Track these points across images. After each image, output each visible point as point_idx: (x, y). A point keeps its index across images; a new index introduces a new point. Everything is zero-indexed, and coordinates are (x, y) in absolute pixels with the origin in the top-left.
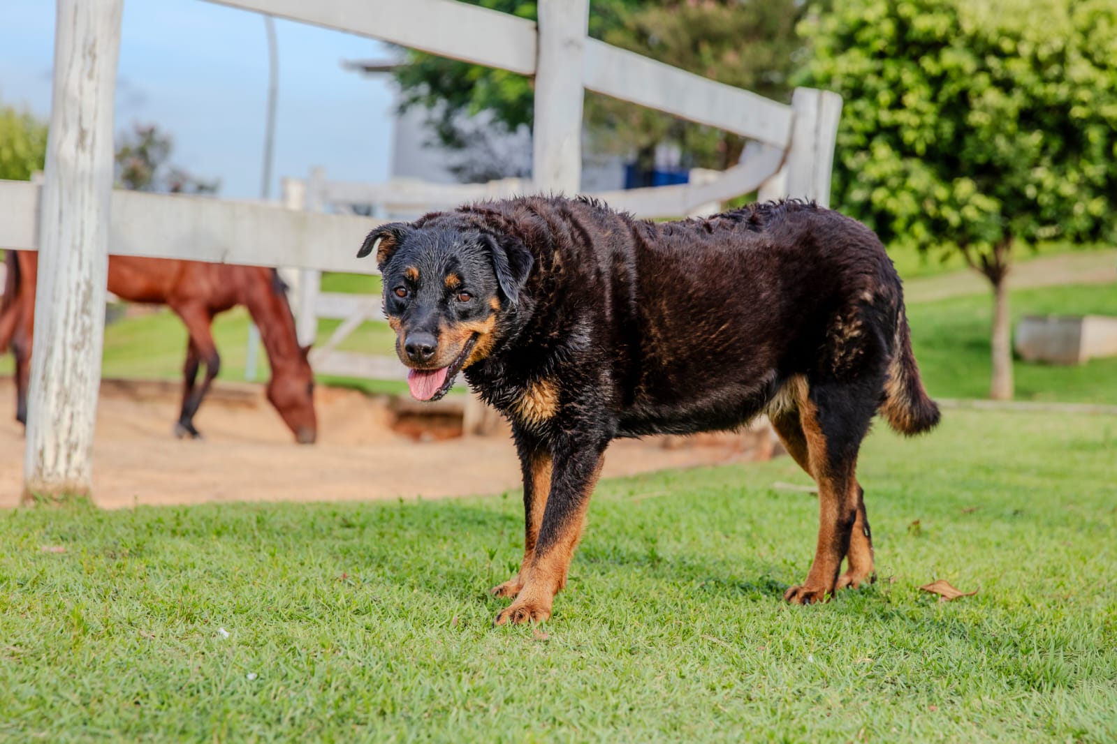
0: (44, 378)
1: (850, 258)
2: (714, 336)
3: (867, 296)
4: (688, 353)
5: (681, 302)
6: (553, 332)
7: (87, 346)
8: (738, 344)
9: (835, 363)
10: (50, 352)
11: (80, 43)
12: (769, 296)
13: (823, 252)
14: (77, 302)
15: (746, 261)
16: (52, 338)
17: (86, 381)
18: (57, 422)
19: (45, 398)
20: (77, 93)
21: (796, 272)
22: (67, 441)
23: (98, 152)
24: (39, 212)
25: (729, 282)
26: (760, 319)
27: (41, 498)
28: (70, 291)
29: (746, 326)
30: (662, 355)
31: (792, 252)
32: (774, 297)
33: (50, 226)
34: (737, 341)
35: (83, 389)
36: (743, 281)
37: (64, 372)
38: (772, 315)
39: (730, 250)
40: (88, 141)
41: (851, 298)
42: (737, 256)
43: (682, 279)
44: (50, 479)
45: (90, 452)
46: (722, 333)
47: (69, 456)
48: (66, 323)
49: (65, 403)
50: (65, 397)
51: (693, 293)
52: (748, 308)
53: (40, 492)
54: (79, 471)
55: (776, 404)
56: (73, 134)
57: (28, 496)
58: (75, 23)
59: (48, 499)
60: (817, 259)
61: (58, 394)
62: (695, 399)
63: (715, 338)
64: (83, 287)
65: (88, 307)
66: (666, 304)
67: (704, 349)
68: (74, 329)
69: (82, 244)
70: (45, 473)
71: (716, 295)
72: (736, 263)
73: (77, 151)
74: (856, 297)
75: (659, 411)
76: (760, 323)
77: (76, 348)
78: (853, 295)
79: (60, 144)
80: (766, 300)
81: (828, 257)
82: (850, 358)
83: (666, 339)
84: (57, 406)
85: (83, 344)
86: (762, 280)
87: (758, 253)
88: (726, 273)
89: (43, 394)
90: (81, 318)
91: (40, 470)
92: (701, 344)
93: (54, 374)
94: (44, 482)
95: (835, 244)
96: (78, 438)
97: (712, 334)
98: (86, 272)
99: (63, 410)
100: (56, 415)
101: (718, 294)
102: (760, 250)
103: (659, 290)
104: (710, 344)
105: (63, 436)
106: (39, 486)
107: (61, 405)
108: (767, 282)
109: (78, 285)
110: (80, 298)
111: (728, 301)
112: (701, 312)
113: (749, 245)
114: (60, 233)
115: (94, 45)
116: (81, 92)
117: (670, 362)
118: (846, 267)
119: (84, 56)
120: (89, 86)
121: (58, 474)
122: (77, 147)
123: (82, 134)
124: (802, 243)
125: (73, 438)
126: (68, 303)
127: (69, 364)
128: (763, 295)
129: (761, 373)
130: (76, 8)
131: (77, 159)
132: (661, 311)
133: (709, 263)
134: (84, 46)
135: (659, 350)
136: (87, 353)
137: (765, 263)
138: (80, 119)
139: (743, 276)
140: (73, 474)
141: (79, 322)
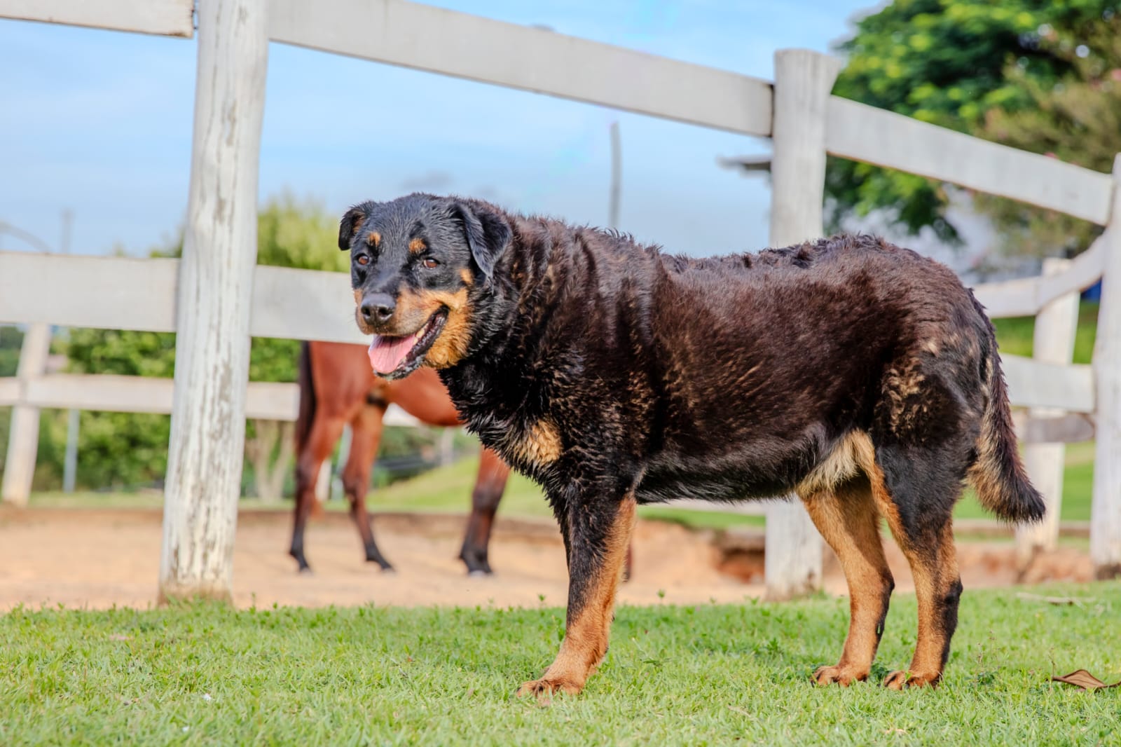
0: (179, 470)
1: (912, 302)
2: (742, 378)
3: (932, 346)
4: (714, 396)
5: (706, 338)
6: (535, 362)
7: (225, 436)
8: (770, 390)
9: (894, 421)
10: (186, 441)
11: (218, 107)
12: (808, 339)
13: (881, 294)
14: (214, 387)
15: (782, 299)
16: (188, 427)
17: (224, 473)
18: (193, 518)
19: (180, 492)
20: (214, 160)
21: (844, 314)
22: (203, 539)
23: (237, 223)
24: (177, 290)
25: (761, 321)
26: (797, 364)
27: (173, 601)
28: (207, 376)
29: (781, 370)
30: (687, 396)
31: (841, 290)
32: (814, 339)
33: (188, 306)
34: (769, 386)
35: (220, 482)
36: (779, 319)
37: (200, 464)
38: (812, 359)
39: (766, 286)
40: (227, 212)
41: (911, 349)
42: (772, 292)
43: (707, 313)
44: (185, 582)
45: (228, 552)
46: (752, 375)
47: (205, 556)
48: (202, 410)
49: (201, 497)
50: (201, 491)
51: (720, 329)
52: (783, 350)
53: (174, 595)
54: (217, 572)
55: (833, 467)
56: (211, 204)
57: (163, 599)
58: (214, 85)
59: (182, 603)
60: (870, 302)
61: (194, 488)
62: (725, 453)
63: (743, 382)
64: (221, 371)
65: (227, 392)
66: (691, 338)
67: (731, 393)
68: (211, 416)
69: (219, 323)
70: (179, 575)
71: (745, 333)
72: (771, 301)
73: (214, 224)
74: (918, 347)
75: (686, 464)
76: (796, 367)
77: (214, 437)
78: (914, 345)
79: (197, 215)
80: (804, 342)
81: (886, 300)
82: (908, 417)
83: (691, 377)
84: (192, 501)
85: (221, 433)
86: (801, 320)
87: (799, 290)
88: (759, 310)
89: (178, 487)
90: (219, 404)
91: (175, 571)
92: (728, 386)
93: (189, 466)
94: (178, 585)
95: (894, 285)
96: (215, 536)
97: (740, 376)
98: (224, 354)
99: (199, 505)
100: (191, 511)
101: (748, 332)
102: (802, 287)
103: (682, 322)
104: (739, 387)
105: (199, 534)
106: (174, 589)
107: (196, 501)
108: (807, 323)
109: (216, 368)
110: (218, 383)
111: (759, 341)
112: (728, 350)
113: (789, 281)
114: (197, 312)
115: (233, 109)
116: (219, 160)
117: (696, 404)
118: (906, 313)
119: (223, 121)
120: (227, 152)
121: (194, 576)
122: (215, 218)
123: (221, 204)
124: (854, 283)
125: (210, 536)
126: (205, 388)
127: (205, 455)
128: (801, 338)
129: (801, 425)
130: (215, 69)
131: (214, 232)
132: (684, 346)
133: (739, 299)
134: (223, 110)
135: (684, 389)
136: (226, 443)
137: (806, 301)
138: (218, 189)
139: (777, 315)
140: (210, 576)
141: (217, 409)
